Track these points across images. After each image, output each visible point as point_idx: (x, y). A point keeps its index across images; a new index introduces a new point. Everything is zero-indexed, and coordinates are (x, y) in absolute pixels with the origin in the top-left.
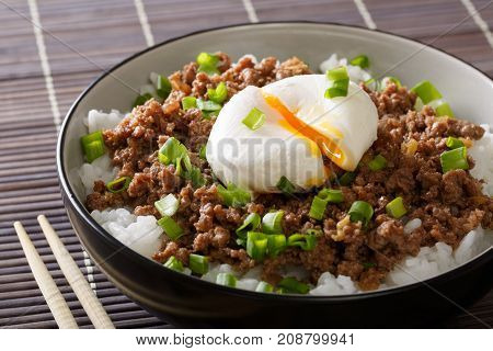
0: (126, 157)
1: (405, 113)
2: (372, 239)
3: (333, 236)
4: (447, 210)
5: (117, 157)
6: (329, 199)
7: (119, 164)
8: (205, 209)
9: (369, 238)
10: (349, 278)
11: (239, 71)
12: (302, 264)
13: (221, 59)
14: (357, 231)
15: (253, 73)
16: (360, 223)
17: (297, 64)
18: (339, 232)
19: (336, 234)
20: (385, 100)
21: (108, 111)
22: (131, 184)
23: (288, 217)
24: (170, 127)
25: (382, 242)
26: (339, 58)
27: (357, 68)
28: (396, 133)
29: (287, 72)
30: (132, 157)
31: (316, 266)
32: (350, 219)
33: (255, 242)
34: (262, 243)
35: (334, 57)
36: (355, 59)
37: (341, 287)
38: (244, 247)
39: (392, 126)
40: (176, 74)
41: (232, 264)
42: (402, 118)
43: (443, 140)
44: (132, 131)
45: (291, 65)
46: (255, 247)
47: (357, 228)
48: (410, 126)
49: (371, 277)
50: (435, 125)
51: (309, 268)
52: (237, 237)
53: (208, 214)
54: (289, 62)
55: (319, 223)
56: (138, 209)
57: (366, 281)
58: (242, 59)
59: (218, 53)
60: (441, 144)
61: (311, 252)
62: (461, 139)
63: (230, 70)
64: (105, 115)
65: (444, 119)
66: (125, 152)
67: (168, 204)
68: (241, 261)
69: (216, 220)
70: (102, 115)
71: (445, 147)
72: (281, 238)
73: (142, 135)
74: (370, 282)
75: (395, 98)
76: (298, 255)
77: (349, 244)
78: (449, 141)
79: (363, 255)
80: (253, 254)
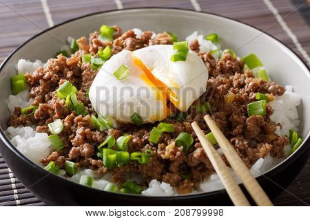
0: (38, 92)
1: (234, 74)
2: (190, 158)
3: (162, 155)
4: (245, 143)
5: (32, 92)
6: (164, 130)
7: (33, 97)
8: (80, 130)
9: (187, 159)
10: (169, 185)
11: (124, 39)
12: (140, 173)
13: (116, 31)
14: (178, 153)
15: (133, 41)
16: (182, 147)
17: (165, 36)
18: (166, 153)
19: (164, 154)
20: (221, 64)
21: (33, 61)
22: (37, 111)
23: (134, 140)
24: (69, 74)
25: (196, 162)
26: (198, 35)
27: (210, 42)
28: (223, 88)
29: (156, 42)
30: (42, 92)
31: (149, 175)
32: (176, 144)
33: (108, 156)
34: (113, 157)
35: (196, 33)
36: (210, 35)
37: (163, 191)
38: (101, 158)
39: (222, 83)
40: (82, 39)
41: (94, 170)
42: (231, 78)
43: (254, 95)
44: (44, 75)
45: (161, 37)
46: (108, 159)
47: (179, 151)
48: (235, 83)
49: (185, 185)
50: (250, 84)
51: (145, 176)
52: (99, 151)
53: (81, 134)
54: (159, 35)
55: (156, 146)
56: (38, 127)
57: (181, 187)
58: (129, 31)
59: (115, 26)
60: (253, 97)
61: (146, 165)
62: (267, 95)
63: (120, 38)
64: (31, 63)
65: (258, 80)
66: (37, 89)
67: (57, 126)
68: (98, 168)
69: (86, 139)
70: (29, 63)
71: (255, 100)
72: (126, 154)
73: (50, 78)
74: (184, 189)
75: (229, 64)
76: (137, 167)
77: (173, 162)
78: (258, 95)
79: (183, 169)
80: (106, 164)
